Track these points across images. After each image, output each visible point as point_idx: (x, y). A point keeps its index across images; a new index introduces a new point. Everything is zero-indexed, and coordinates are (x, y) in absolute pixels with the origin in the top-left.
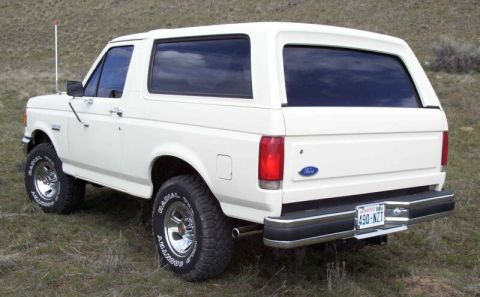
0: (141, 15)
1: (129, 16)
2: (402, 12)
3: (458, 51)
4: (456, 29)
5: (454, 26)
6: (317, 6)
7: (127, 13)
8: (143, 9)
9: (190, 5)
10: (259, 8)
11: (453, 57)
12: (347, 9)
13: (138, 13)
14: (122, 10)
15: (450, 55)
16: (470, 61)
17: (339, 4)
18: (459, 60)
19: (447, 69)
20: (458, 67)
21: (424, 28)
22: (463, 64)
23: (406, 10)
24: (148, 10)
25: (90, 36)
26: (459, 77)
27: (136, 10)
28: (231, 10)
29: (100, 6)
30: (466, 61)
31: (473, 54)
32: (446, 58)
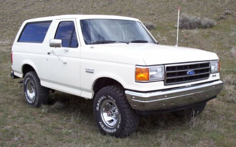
0: (39, 11)
1: (32, 13)
2: (162, 4)
3: (189, 20)
4: (187, 10)
5: (186, 9)
6: (122, 3)
7: (31, 12)
8: (39, 9)
9: (62, 6)
10: (95, 6)
11: (188, 23)
12: (136, 4)
13: (37, 11)
14: (28, 10)
15: (187, 22)
16: (195, 24)
17: (132, 2)
18: (191, 23)
19: (186, 28)
20: (190, 26)
21: (173, 10)
22: (192, 25)
23: (163, 3)
24: (42, 9)
25: (15, 23)
26: (192, 31)
27: (36, 10)
28: (82, 7)
29: (17, 8)
30: (194, 24)
31: (196, 20)
32: (185, 23)
